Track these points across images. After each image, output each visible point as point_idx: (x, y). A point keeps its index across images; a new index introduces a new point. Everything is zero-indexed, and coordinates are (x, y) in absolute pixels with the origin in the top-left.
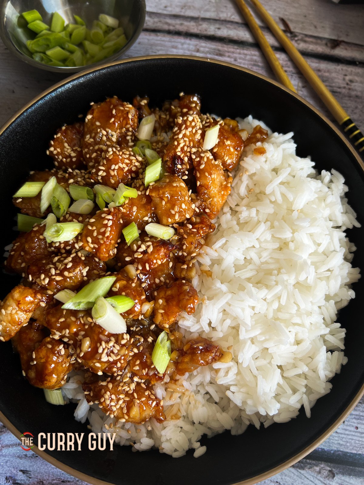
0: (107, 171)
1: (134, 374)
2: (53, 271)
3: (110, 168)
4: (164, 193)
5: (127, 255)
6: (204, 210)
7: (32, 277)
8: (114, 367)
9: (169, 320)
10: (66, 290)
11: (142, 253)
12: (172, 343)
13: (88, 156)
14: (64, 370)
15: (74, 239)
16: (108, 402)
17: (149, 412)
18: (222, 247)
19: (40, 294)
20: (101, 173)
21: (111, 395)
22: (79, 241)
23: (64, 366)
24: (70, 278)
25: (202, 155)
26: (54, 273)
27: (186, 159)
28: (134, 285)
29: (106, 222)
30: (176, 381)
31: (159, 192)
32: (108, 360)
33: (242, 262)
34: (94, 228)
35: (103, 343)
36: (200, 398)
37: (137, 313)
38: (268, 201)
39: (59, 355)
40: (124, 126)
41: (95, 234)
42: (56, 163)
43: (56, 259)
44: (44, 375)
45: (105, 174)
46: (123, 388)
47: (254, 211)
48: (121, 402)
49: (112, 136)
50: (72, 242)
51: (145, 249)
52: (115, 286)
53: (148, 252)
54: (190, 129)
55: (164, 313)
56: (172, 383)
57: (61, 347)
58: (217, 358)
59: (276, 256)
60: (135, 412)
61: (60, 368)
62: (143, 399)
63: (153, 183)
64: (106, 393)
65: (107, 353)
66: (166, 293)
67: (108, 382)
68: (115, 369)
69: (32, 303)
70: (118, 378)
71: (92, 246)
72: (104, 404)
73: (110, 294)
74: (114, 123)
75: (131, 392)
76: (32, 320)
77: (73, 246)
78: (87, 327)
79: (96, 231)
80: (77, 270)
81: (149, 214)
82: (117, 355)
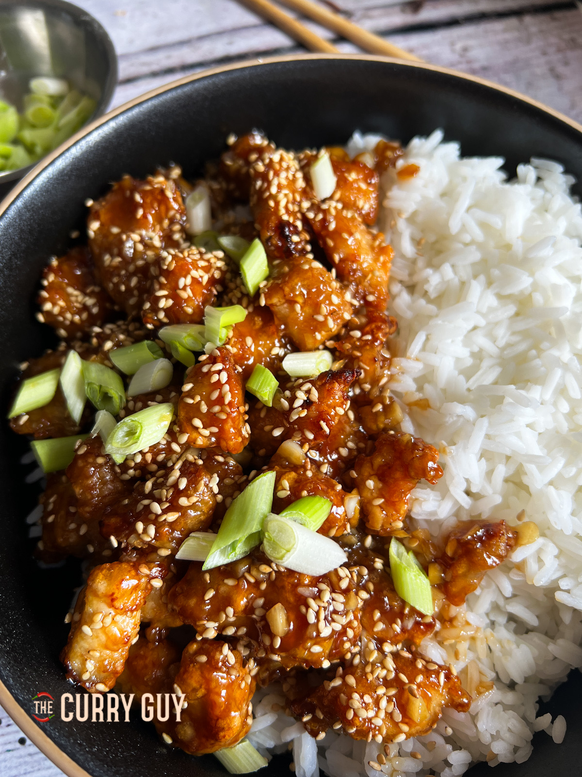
0: (174, 295)
1: (380, 642)
2: (157, 508)
3: (176, 287)
4: (293, 290)
5: (272, 426)
6: (364, 298)
7: (116, 538)
8: (343, 642)
9: (398, 512)
10: (192, 534)
11: (302, 406)
12: (417, 554)
13: (123, 288)
14: (245, 694)
15: (165, 437)
16: (364, 714)
17: (439, 698)
18: (423, 349)
19: (144, 565)
20: (163, 304)
21: (362, 697)
22: (178, 434)
23: (243, 685)
24: (193, 507)
25: (325, 206)
26: (159, 512)
27: (299, 224)
28: (309, 474)
29: (215, 378)
30: (451, 620)
31: (283, 290)
32: (333, 630)
33: (469, 362)
34: (198, 398)
35: (312, 602)
36: (504, 634)
37: (341, 522)
38: (460, 246)
39: (228, 668)
40: (163, 215)
41: (204, 408)
42: (63, 332)
43: (149, 485)
44: (214, 722)
45: (170, 302)
46: (375, 676)
47: (447, 269)
48: (383, 703)
49: (151, 239)
50: (165, 442)
51: (306, 399)
52: (280, 488)
53: (314, 400)
54: (283, 175)
55: (383, 503)
56: (447, 627)
57: (226, 649)
58: (512, 542)
59: (521, 325)
60: (419, 709)
61: (238, 694)
62: (420, 678)
63: (265, 283)
64: (350, 698)
65: (326, 619)
66: (372, 465)
67: (343, 677)
68: (347, 645)
69: (135, 588)
70: (357, 661)
71: (206, 433)
72: (357, 722)
73: (279, 506)
74: (145, 216)
75: (392, 675)
76: (144, 627)
77: (169, 451)
78: (264, 586)
79: (203, 402)
80: (202, 488)
81: (276, 341)
82: (346, 613)
